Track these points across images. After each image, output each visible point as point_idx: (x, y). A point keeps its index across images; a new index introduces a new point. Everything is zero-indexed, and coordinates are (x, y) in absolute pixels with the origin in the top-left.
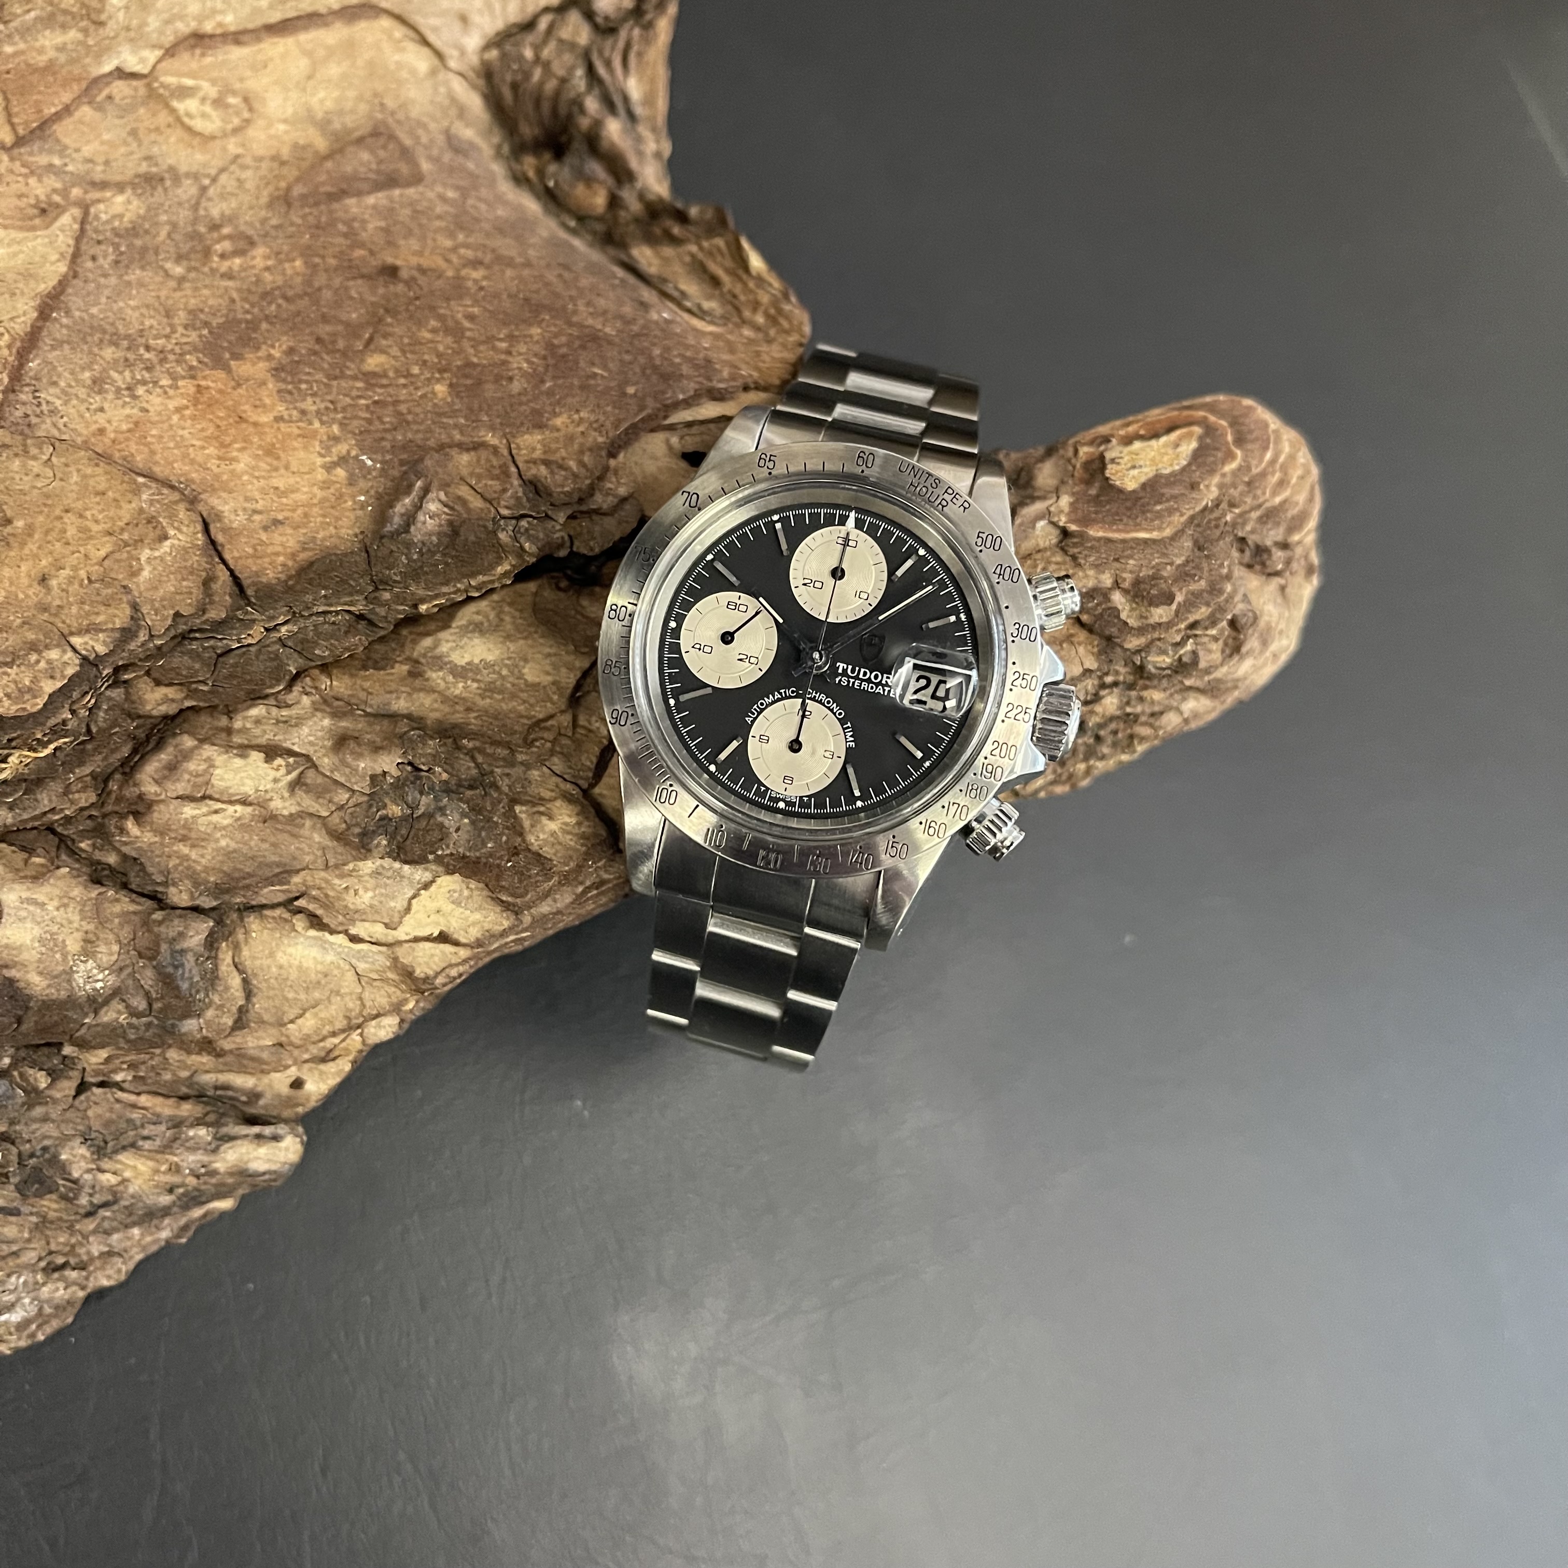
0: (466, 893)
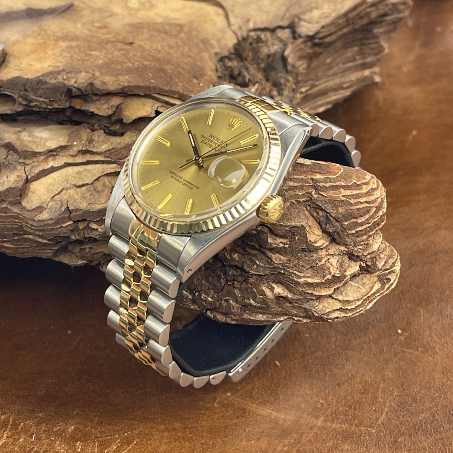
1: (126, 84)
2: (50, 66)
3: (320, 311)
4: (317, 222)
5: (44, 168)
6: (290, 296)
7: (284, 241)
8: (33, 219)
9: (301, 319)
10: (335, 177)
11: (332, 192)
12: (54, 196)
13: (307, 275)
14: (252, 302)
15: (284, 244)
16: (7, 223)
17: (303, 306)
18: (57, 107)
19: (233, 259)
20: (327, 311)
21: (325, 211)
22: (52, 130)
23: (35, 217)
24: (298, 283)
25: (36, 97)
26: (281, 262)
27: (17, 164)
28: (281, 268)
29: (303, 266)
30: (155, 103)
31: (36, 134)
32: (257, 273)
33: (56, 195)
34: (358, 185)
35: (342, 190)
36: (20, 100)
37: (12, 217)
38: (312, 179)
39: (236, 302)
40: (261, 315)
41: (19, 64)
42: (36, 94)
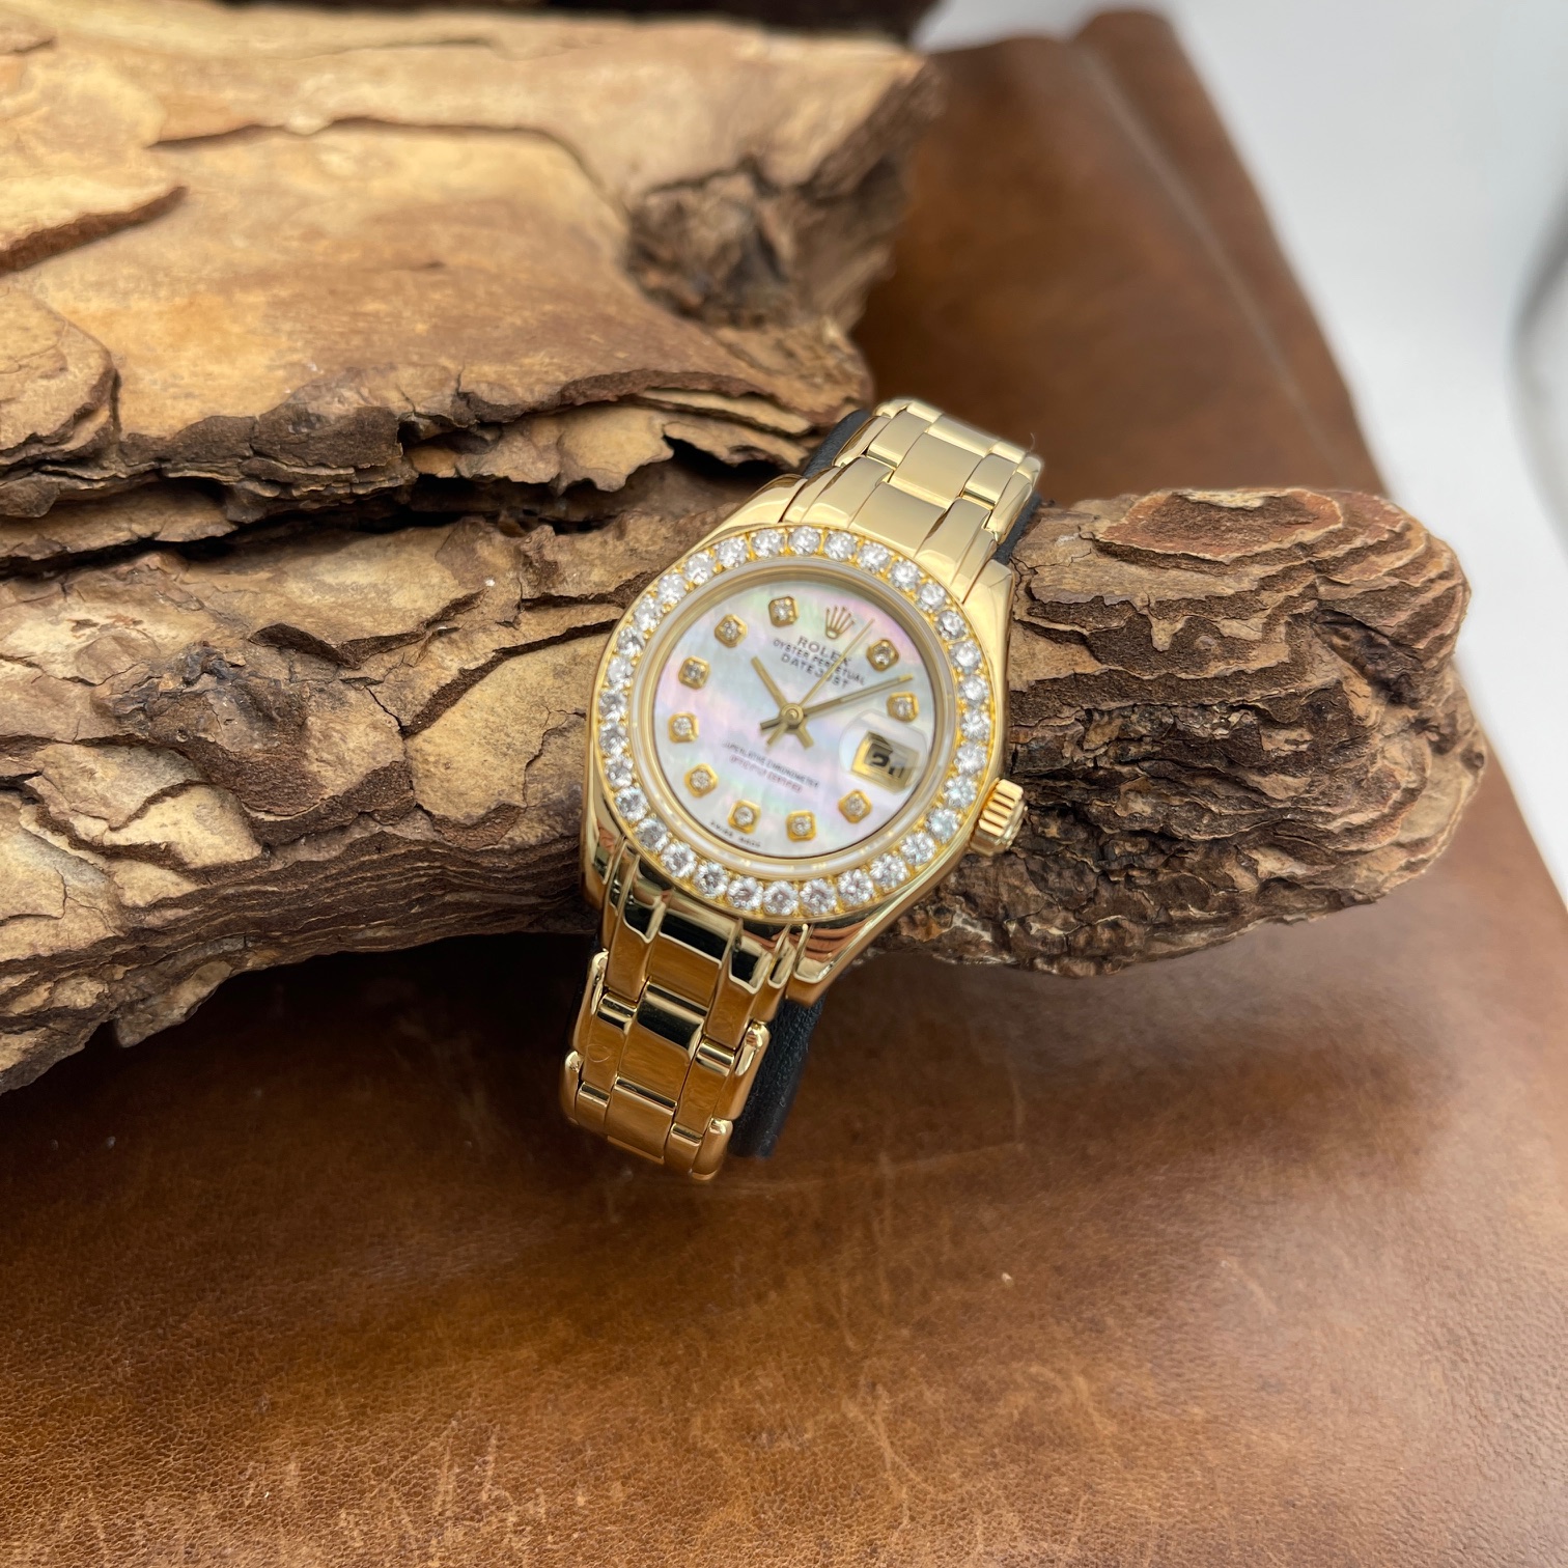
0: (217, 812)
1: (563, 378)
2: (270, 368)
3: (1363, 885)
4: (1346, 659)
5: (443, 683)
6: (1298, 870)
7: (1294, 735)
8: (493, 850)
9: (1303, 916)
10: (1340, 526)
11: (1355, 568)
12: (529, 764)
13: (1349, 807)
14: (1194, 912)
15: (1296, 743)
16: (390, 878)
17: (1328, 887)
18: (386, 485)
19: (1133, 817)
20: (1380, 879)
21: (1361, 625)
22: (368, 557)
23: (497, 843)
24: (1329, 835)
25: (308, 466)
26: (1293, 794)
27: (342, 687)
28: (1287, 810)
29: (1339, 787)
30: (651, 419)
31: (329, 579)
32: (1207, 837)
33: (536, 757)
34: (1399, 536)
35: (1373, 558)
36: (252, 486)
37: (405, 856)
38: (1301, 546)
39: (1135, 923)
40: (1195, 935)
41: (170, 380)
42: (303, 459)
